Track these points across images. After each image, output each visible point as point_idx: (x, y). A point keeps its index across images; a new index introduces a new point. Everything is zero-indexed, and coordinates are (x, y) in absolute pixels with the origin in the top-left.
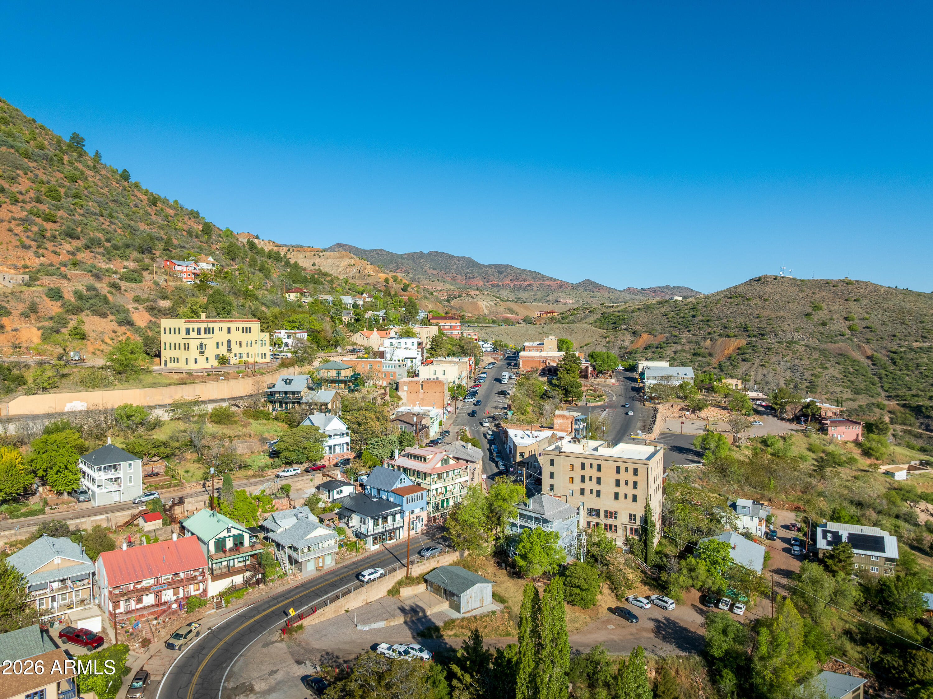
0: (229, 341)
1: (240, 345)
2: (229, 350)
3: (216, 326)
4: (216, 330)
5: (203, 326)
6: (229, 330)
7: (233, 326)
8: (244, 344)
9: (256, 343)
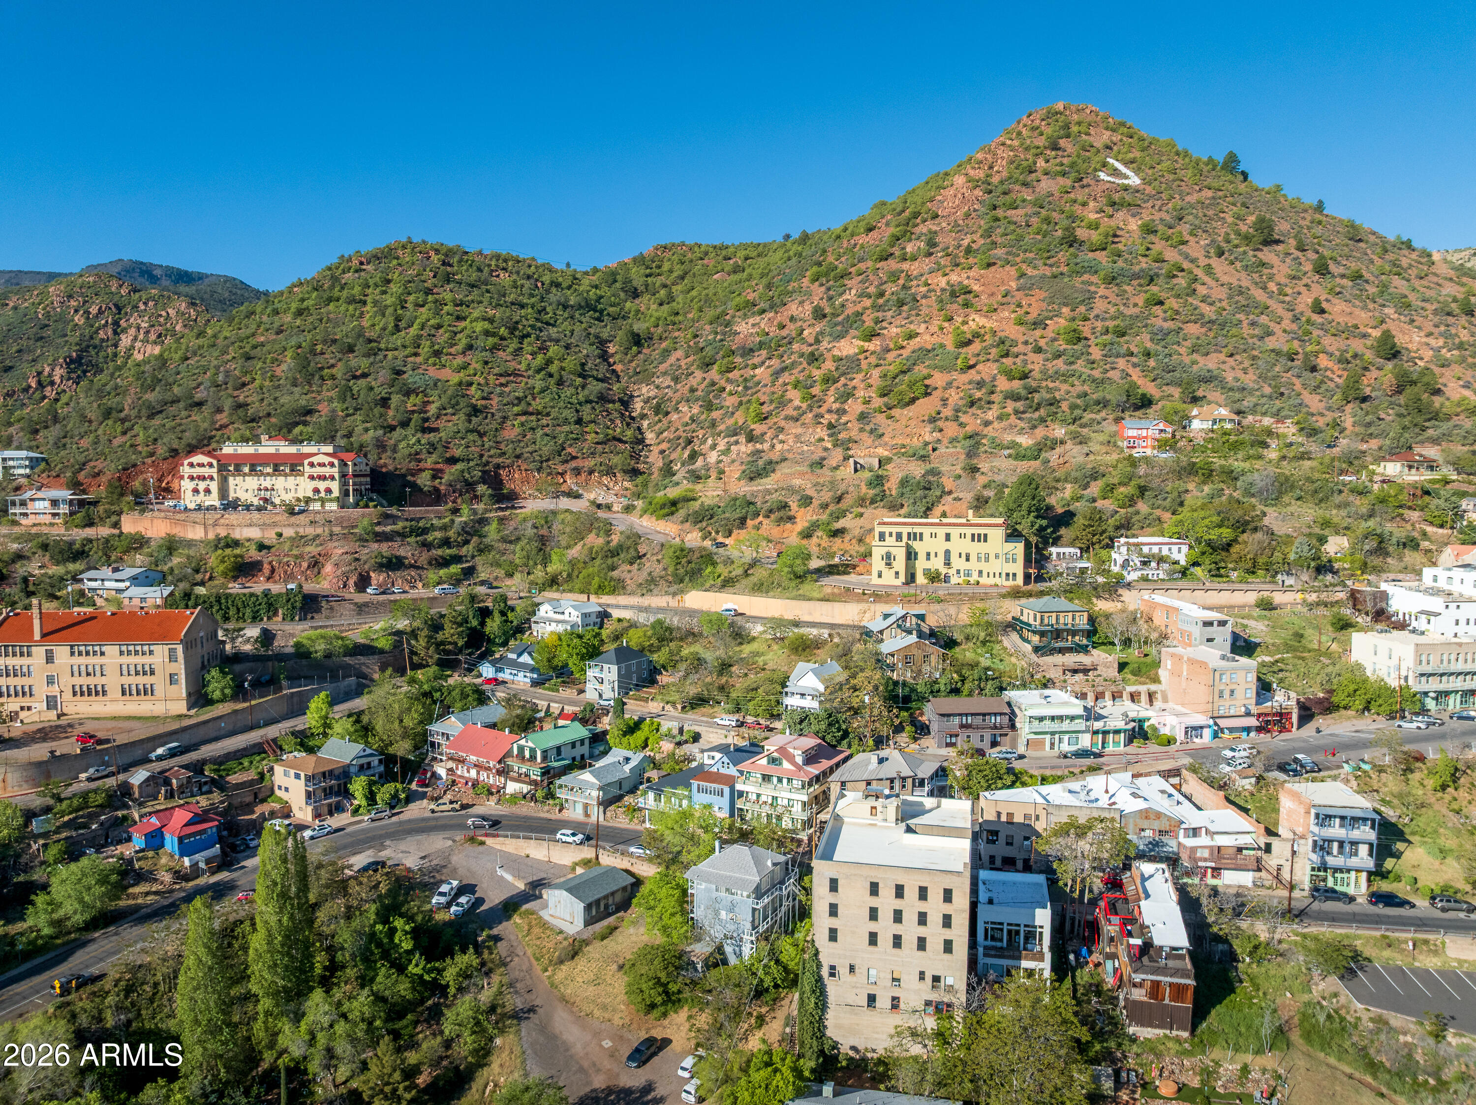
0: (947, 553)
1: (968, 560)
2: (948, 564)
3: (926, 531)
4: (926, 536)
5: (905, 530)
6: (948, 537)
7: (955, 532)
8: (973, 558)
9: (997, 556)
